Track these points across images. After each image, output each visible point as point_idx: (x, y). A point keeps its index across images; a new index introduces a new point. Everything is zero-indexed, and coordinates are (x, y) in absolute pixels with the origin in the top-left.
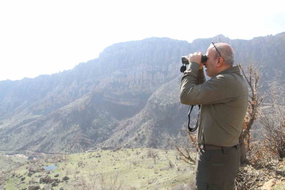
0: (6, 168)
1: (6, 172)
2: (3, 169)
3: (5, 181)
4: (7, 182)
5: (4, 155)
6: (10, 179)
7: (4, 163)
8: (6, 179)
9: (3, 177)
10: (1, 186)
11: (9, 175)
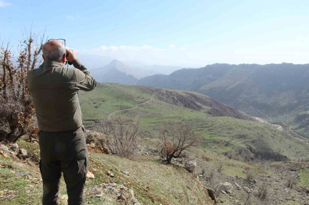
0: (306, 157)
1: (304, 160)
2: (303, 157)
3: (300, 169)
4: (302, 171)
5: (307, 142)
6: (306, 169)
7: (305, 150)
8: (302, 168)
9: (299, 165)
10: (296, 172)
11: (305, 165)
